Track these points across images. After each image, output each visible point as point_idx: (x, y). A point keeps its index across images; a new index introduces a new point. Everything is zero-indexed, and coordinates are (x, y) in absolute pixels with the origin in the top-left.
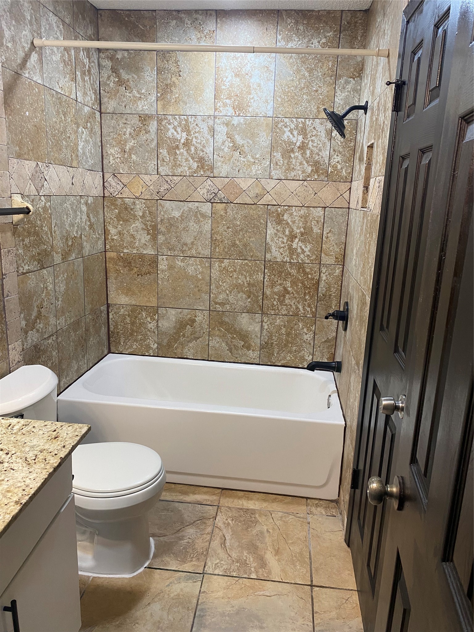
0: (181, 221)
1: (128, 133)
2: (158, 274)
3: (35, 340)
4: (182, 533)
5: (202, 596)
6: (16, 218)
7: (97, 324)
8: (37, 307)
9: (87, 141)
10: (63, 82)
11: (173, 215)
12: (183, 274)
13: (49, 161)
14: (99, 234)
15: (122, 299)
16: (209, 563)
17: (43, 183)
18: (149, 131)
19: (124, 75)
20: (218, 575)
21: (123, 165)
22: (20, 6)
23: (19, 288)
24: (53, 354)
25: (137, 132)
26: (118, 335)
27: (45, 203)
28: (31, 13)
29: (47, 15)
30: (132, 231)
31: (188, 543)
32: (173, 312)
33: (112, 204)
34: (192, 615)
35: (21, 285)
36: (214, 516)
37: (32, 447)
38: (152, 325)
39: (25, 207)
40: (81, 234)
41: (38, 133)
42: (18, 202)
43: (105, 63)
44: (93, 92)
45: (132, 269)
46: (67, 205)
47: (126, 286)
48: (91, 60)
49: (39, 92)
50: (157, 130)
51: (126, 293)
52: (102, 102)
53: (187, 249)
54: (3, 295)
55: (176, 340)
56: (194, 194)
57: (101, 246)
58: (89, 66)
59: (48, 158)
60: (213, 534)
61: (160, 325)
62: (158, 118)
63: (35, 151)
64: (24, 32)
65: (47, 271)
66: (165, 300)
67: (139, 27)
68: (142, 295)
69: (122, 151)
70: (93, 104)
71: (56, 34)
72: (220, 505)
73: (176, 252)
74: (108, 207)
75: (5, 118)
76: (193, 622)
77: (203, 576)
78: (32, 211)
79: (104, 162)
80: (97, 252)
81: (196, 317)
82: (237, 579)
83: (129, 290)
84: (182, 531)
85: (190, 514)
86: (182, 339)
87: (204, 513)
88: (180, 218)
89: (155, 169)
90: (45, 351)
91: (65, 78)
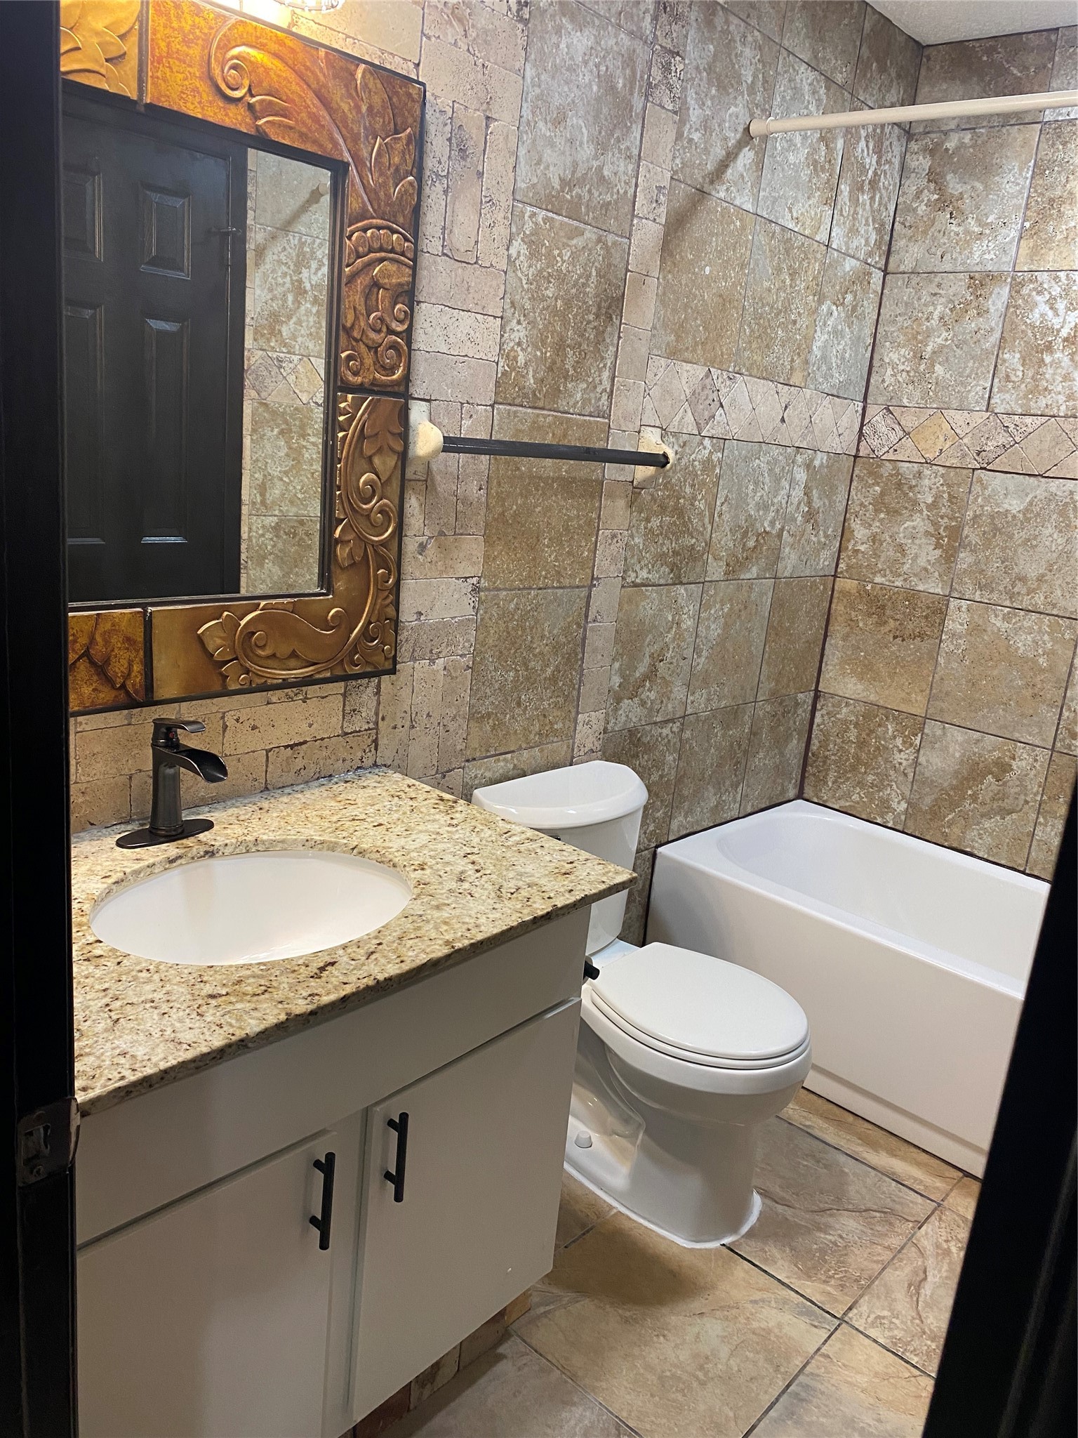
0: (1022, 523)
1: (936, 315)
2: (941, 641)
3: (634, 720)
4: (830, 1219)
5: (820, 1362)
6: (643, 472)
7: (782, 728)
8: (651, 656)
9: (837, 333)
10: (803, 206)
11: (1006, 506)
12: (1003, 650)
13: (737, 369)
14: (826, 536)
15: (850, 686)
16: (864, 1307)
17: (713, 410)
18: (987, 311)
19: (954, 185)
20: (875, 1341)
21: (910, 387)
22: (733, 57)
23: (620, 610)
24: (667, 758)
25: (959, 312)
26: (824, 762)
27: (711, 453)
28: (757, 69)
29: (794, 70)
30: (901, 535)
31: (835, 1244)
32: (958, 735)
33: (871, 474)
34: (781, 1385)
35: (626, 606)
36: (919, 1219)
37: (521, 874)
38: (903, 758)
39: (661, 453)
40: (782, 530)
41: (724, 310)
42: (651, 442)
43: (917, 163)
44: (875, 228)
45: (886, 622)
46: (762, 463)
47: (865, 657)
48: (884, 158)
49: (743, 228)
50: (1007, 308)
51: (861, 673)
52: (893, 249)
53: (1024, 591)
54: (587, 617)
55: (953, 805)
56: (1069, 460)
57: (826, 563)
58: (875, 173)
59: (735, 361)
60: (900, 1256)
61: (922, 759)
62: (1013, 279)
63: (708, 347)
64: (733, 109)
65: (686, 590)
66: (944, 705)
67: (1007, 70)
68: (894, 684)
69: (915, 356)
70: (870, 254)
71: (807, 108)
72: (945, 1203)
73: (995, 596)
74: (860, 479)
75: (658, 279)
76: (777, 1400)
77: (839, 1325)
78: (671, 461)
79: (872, 381)
80: (813, 574)
81: (1014, 759)
82: (917, 1373)
83: (869, 667)
84: (831, 1215)
85: (864, 1191)
86: (967, 805)
87: (899, 1203)
88: (1021, 516)
89: (983, 398)
90: (649, 749)
91: (809, 198)
